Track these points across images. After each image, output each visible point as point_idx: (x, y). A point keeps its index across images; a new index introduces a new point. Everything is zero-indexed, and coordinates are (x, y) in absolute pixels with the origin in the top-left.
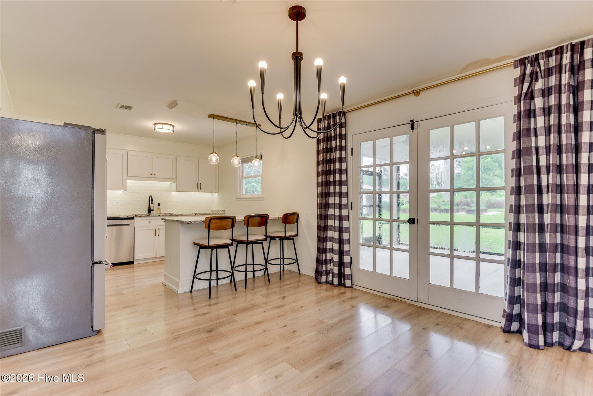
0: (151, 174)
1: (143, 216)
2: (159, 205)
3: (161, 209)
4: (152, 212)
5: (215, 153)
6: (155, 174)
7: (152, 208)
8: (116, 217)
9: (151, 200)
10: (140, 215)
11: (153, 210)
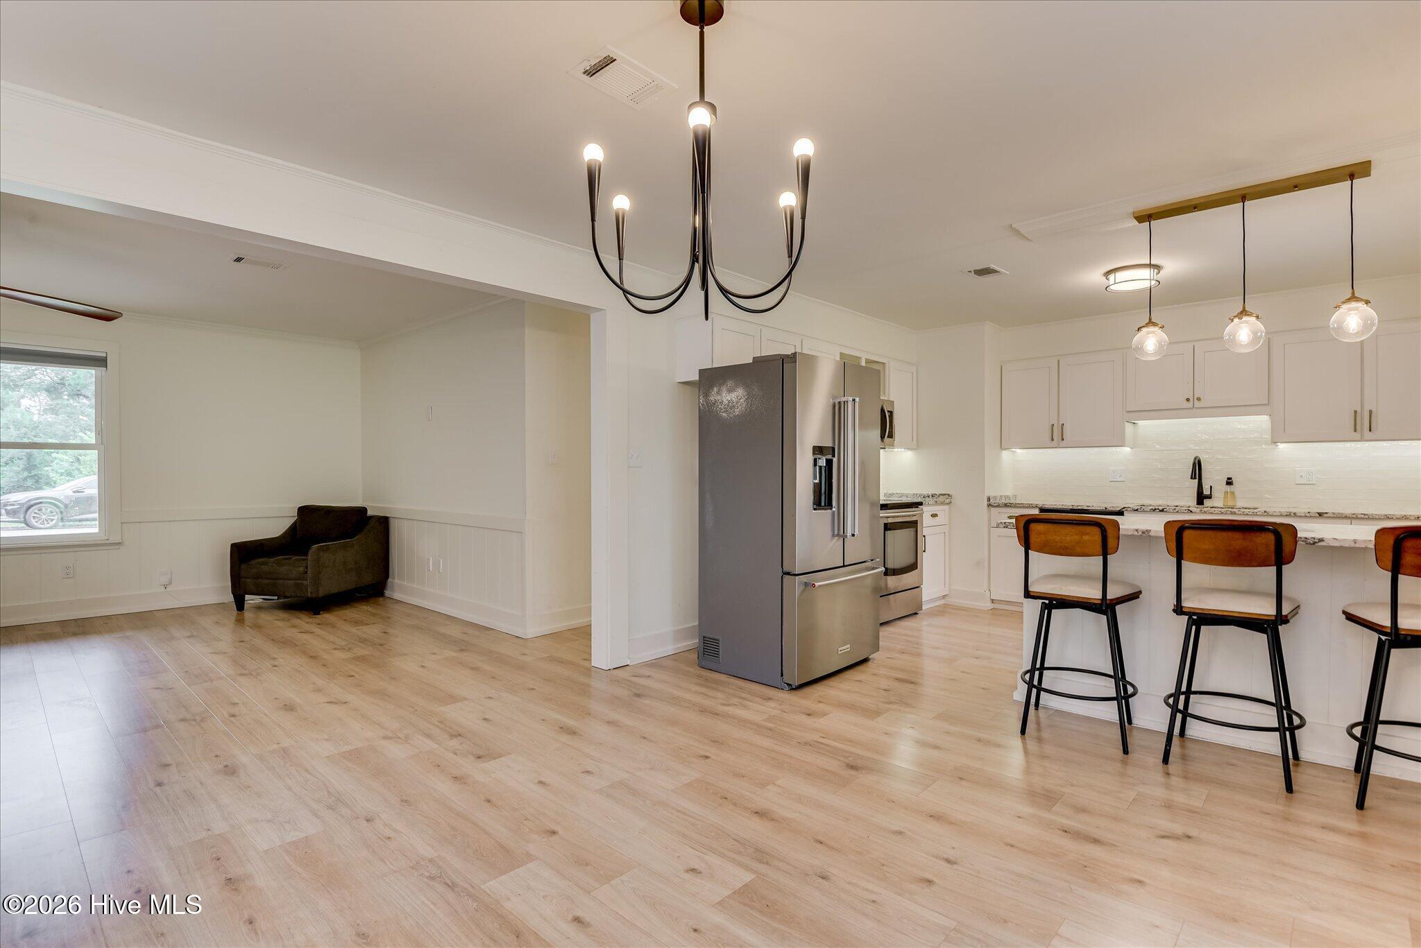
0: (1188, 400)
1: (1144, 511)
2: (1229, 482)
3: (1237, 494)
4: (1207, 502)
5: (1155, 324)
6: (1199, 399)
7: (1206, 492)
8: (1079, 508)
9: (1197, 469)
10: (1136, 508)
11: (1209, 497)
